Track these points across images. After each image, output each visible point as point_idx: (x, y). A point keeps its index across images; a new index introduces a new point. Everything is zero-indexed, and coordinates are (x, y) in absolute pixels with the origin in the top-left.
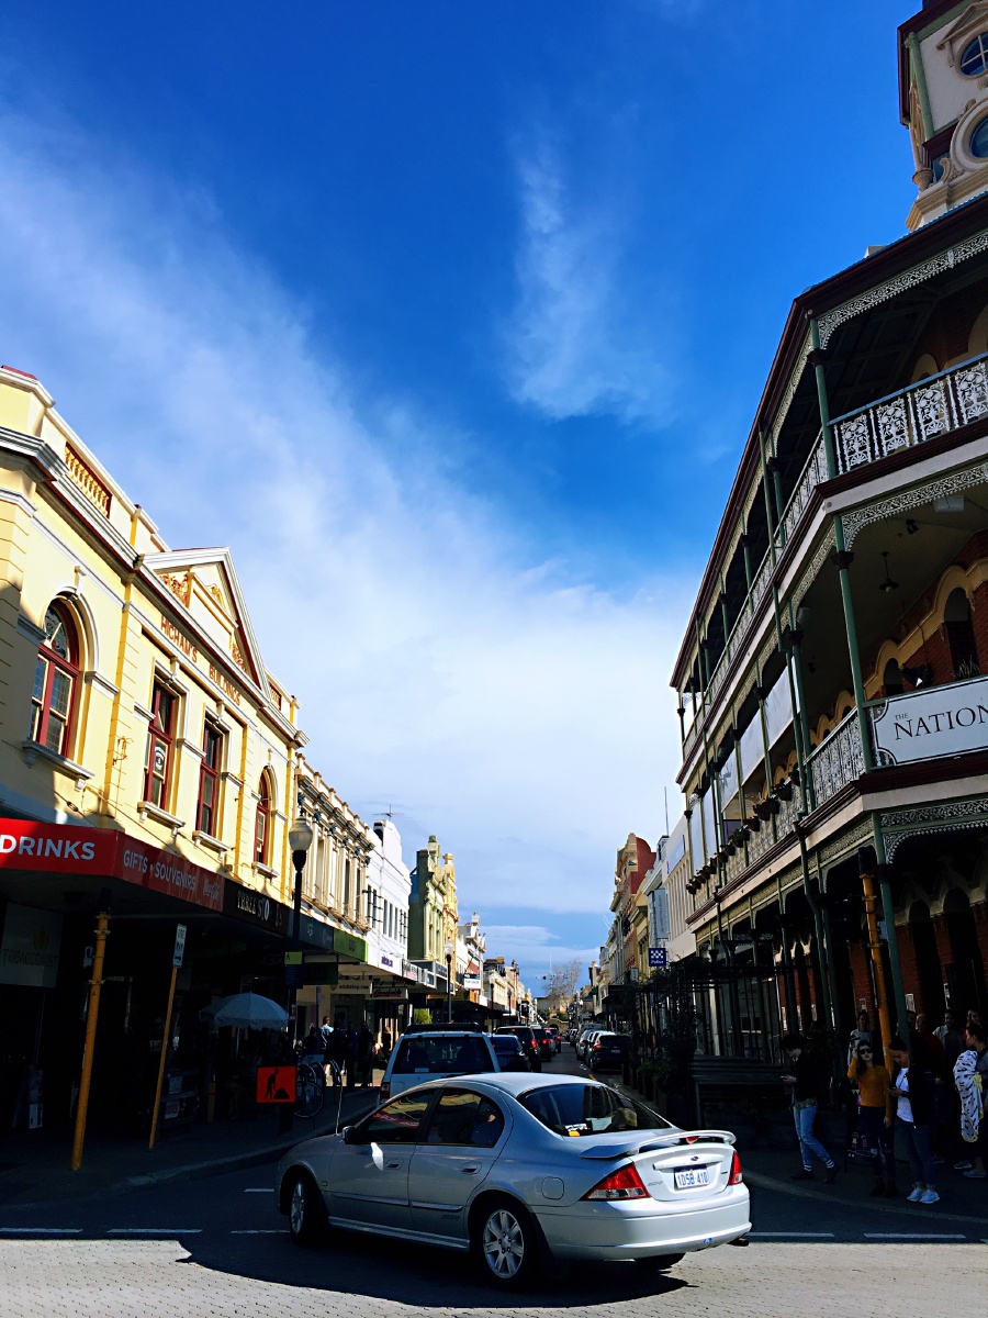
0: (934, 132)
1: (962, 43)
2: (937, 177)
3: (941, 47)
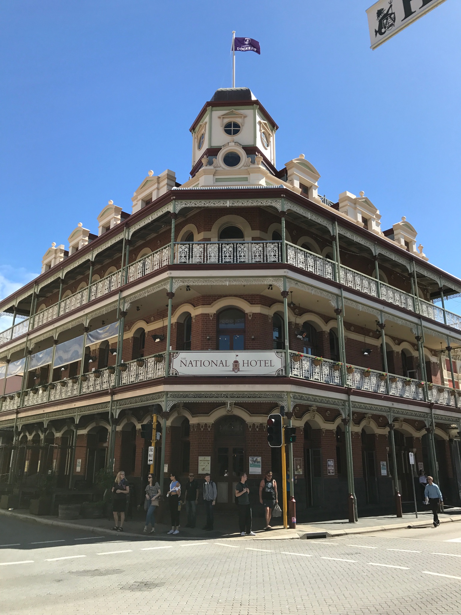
0: (211, 146)
1: (226, 121)
2: (210, 163)
3: (219, 118)
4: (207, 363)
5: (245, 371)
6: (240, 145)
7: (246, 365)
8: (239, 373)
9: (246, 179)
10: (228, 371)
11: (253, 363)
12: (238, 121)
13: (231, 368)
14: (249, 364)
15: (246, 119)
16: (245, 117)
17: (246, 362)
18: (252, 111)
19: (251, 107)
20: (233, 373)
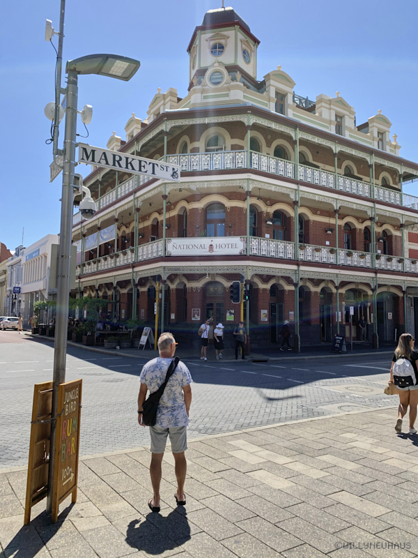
0: (200, 68)
1: (212, 43)
2: (200, 83)
3: (207, 40)
4: (191, 247)
5: (218, 252)
6: (224, 64)
7: (218, 247)
8: (213, 254)
9: (227, 95)
10: (206, 252)
11: (223, 246)
12: (223, 42)
13: (208, 250)
14: (220, 246)
15: (228, 40)
16: (228, 37)
17: (218, 245)
18: (233, 32)
19: (232, 28)
20: (209, 254)
